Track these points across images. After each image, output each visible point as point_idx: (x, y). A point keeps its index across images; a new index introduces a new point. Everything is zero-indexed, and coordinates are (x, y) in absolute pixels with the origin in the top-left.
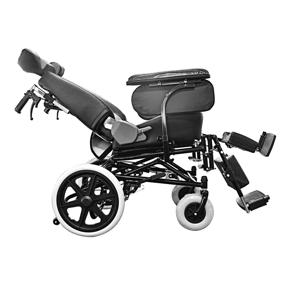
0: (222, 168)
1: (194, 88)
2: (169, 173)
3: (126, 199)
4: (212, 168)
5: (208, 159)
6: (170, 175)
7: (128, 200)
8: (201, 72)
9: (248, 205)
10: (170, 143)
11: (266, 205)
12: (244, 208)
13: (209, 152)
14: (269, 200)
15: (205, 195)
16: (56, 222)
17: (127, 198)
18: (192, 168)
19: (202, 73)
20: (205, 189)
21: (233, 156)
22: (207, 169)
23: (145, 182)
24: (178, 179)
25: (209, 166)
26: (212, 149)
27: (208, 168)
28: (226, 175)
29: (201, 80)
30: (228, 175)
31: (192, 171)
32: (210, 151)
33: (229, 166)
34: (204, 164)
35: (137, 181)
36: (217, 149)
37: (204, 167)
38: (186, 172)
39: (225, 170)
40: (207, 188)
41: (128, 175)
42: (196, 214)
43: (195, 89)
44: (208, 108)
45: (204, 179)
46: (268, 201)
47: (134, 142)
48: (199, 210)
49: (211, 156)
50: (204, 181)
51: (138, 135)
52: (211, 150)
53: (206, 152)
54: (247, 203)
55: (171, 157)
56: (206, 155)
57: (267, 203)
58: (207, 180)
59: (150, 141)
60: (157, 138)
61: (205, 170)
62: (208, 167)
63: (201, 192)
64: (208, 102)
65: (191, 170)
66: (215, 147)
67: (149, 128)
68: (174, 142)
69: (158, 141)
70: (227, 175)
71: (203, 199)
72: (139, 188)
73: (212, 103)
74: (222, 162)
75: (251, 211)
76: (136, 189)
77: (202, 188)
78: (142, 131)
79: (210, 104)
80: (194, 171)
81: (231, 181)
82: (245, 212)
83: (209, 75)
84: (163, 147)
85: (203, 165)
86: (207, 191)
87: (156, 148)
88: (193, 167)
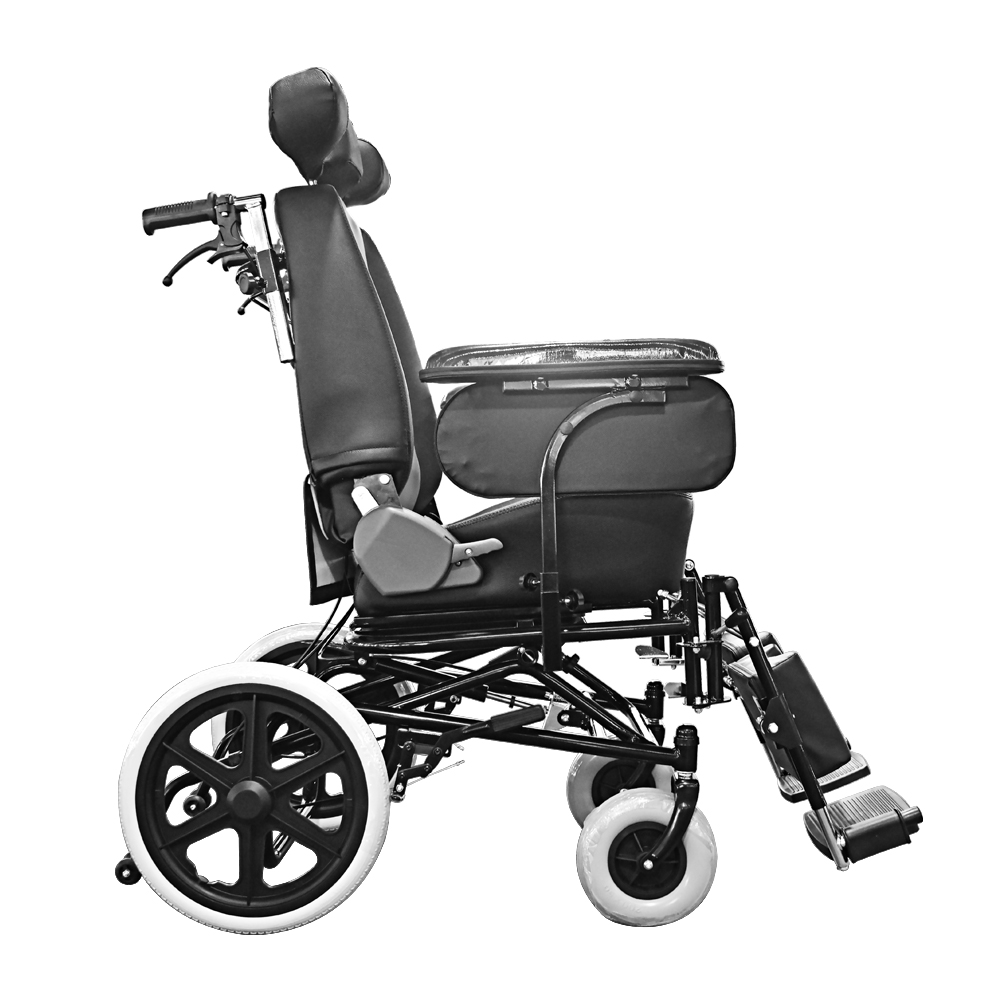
0: (755, 699)
1: (661, 404)
2: (557, 708)
3: (397, 796)
4: (715, 696)
5: (703, 663)
6: (564, 712)
7: (401, 803)
8: (689, 352)
9: (841, 841)
10: (567, 601)
11: (909, 842)
12: (826, 851)
13: (708, 638)
14: (919, 825)
15: (687, 795)
16: (126, 873)
17: (398, 793)
18: (648, 687)
19: (694, 354)
20: (686, 775)
21: (796, 658)
22: (698, 701)
23: (466, 738)
24: (591, 733)
25: (705, 689)
26: (719, 630)
27: (703, 698)
28: (766, 726)
29: (690, 379)
30: (774, 728)
31: (648, 700)
32: (712, 636)
33: (780, 694)
34: (687, 680)
35: (439, 734)
36: (737, 628)
37: (689, 692)
38: (622, 704)
39: (764, 706)
40: (694, 770)
41: (407, 709)
42: (648, 864)
43: (667, 408)
44: (709, 480)
45: (684, 735)
46: (916, 830)
47: (437, 590)
48: (661, 849)
49: (713, 653)
50: (684, 742)
51: (451, 566)
52: (714, 632)
53: (696, 639)
54: (841, 832)
55: (569, 649)
56: (696, 651)
57: (912, 837)
58: (696, 741)
59: (495, 587)
60: (522, 579)
61: (690, 702)
62: (700, 694)
63: (675, 783)
64: (712, 458)
65: (643, 697)
66: (730, 622)
67: (494, 543)
68: (581, 597)
69: (522, 589)
70: (768, 726)
71: (679, 811)
72: (444, 759)
73: (726, 465)
74: (753, 677)
75: (854, 862)
76: (433, 762)
77: (676, 770)
78: (468, 551)
79: (717, 467)
80: (653, 701)
81: (783, 750)
82: (833, 864)
83: (719, 363)
84: (540, 609)
85: (682, 684)
86: (696, 781)
87: (517, 611)
88: (650, 683)
